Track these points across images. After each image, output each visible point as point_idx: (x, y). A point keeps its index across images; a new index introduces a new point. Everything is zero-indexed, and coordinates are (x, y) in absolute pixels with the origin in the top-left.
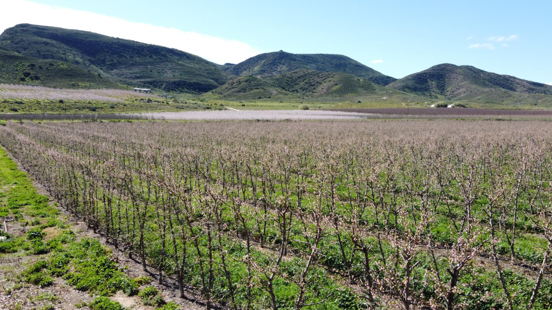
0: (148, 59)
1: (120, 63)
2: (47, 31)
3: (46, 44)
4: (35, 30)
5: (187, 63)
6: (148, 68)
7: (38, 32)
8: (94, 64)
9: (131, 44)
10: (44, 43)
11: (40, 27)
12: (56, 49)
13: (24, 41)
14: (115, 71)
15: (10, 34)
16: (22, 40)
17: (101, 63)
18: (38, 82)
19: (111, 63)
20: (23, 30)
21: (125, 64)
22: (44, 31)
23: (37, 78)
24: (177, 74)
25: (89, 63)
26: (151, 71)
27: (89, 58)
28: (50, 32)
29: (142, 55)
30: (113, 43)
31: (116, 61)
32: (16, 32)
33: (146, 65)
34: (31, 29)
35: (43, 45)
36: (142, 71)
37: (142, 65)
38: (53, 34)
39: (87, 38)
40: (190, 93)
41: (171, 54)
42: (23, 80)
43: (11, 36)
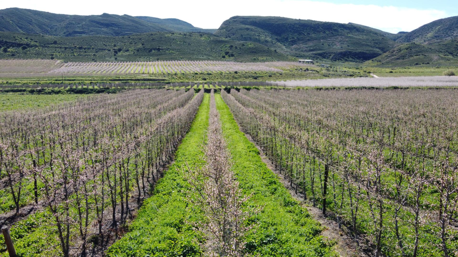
0: (322, 35)
1: (299, 39)
2: (250, 20)
3: (248, 29)
4: (242, 20)
5: (356, 35)
6: (321, 42)
7: (243, 21)
8: (279, 42)
9: (309, 23)
10: (246, 29)
11: (245, 17)
12: (253, 33)
13: (234, 29)
14: (294, 46)
15: (226, 24)
16: (233, 28)
17: (284, 41)
18: (232, 58)
19: (292, 40)
20: (234, 21)
21: (302, 40)
22: (247, 20)
23: (232, 55)
24: (345, 46)
25: (276, 41)
26: (323, 44)
27: (276, 37)
28: (251, 20)
29: (317, 32)
30: (295, 24)
31: (296, 38)
32: (230, 23)
33: (320, 40)
34: (239, 20)
35: (245, 30)
36: (316, 45)
37: (316, 39)
38: (253, 21)
39: (276, 22)
40: (354, 62)
41: (342, 28)
42: (224, 57)
43: (226, 26)
